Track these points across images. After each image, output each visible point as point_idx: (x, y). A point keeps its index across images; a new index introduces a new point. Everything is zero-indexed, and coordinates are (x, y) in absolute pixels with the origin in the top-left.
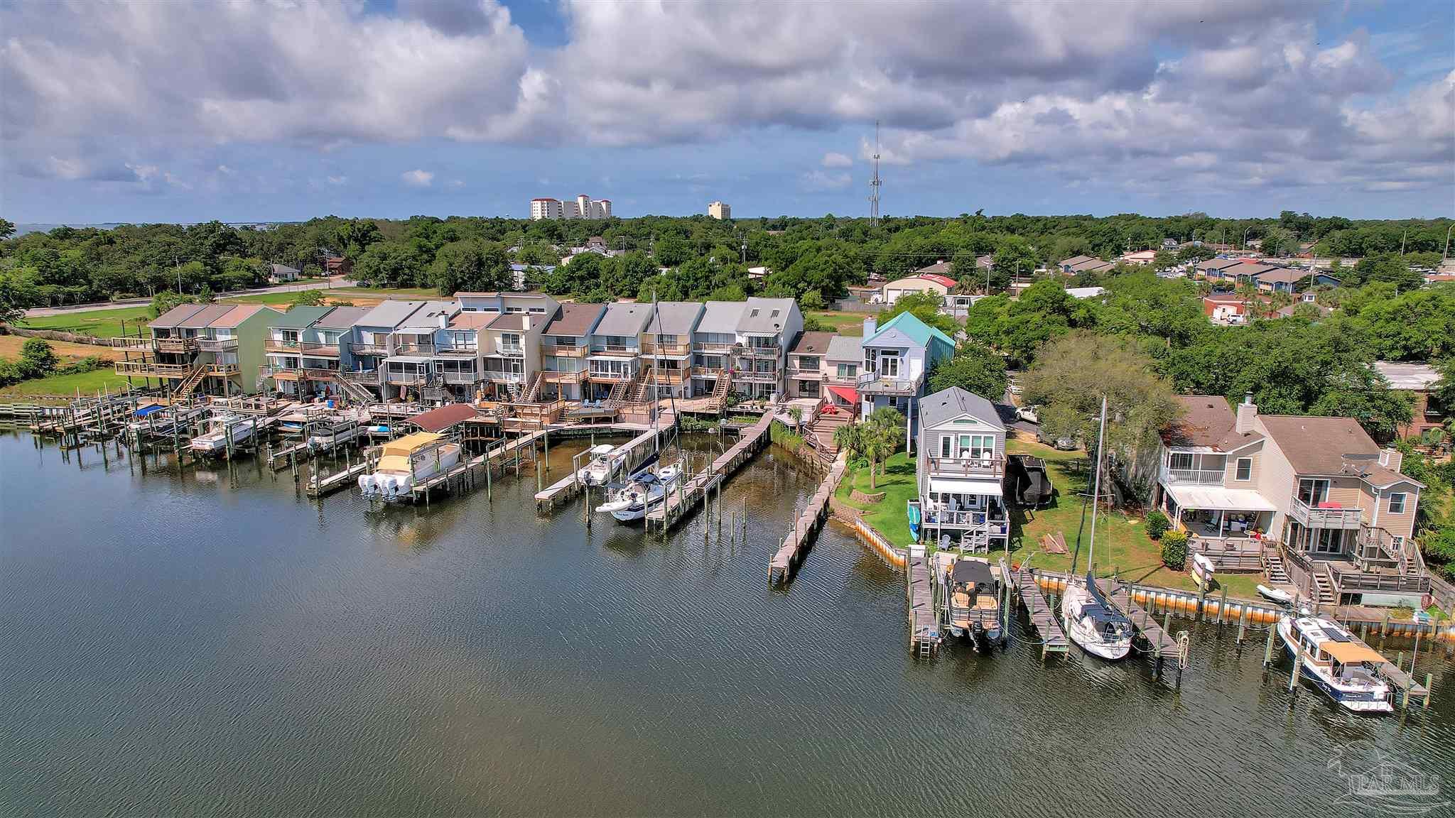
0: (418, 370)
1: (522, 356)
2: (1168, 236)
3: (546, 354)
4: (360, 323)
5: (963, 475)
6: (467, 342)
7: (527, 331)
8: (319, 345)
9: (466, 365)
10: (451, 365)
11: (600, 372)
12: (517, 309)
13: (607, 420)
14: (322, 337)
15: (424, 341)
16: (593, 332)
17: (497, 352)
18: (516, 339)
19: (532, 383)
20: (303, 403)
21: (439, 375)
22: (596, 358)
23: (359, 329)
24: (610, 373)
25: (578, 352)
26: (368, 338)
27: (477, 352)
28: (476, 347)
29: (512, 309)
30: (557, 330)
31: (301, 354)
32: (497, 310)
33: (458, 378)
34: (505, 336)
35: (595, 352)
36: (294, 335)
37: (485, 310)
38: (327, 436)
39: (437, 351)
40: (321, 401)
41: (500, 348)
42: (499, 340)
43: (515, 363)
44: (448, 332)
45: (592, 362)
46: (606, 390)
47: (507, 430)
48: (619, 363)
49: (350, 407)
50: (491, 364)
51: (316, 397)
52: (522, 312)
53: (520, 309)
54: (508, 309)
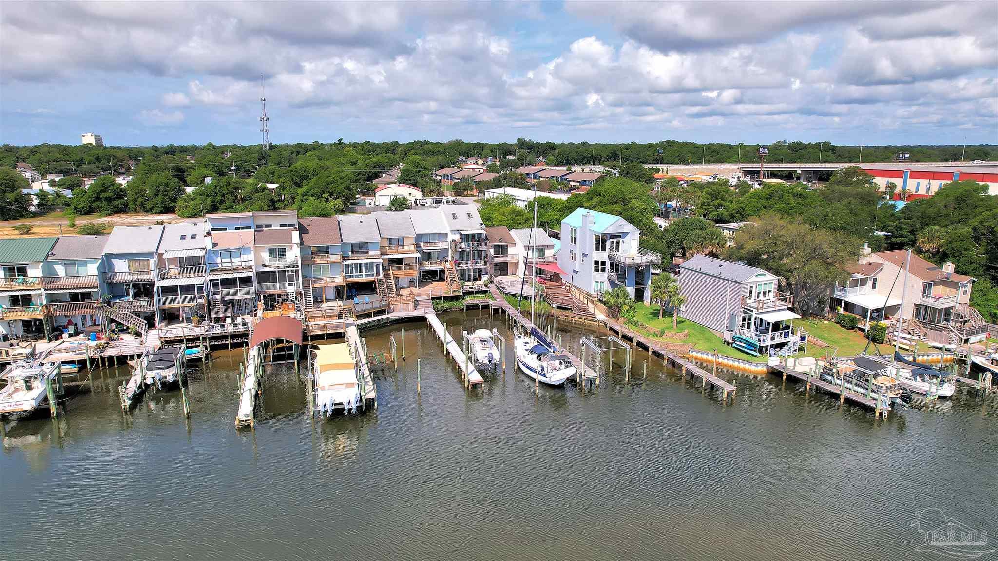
0: (196, 291)
1: (297, 266)
6: (234, 260)
7: (297, 244)
8: (57, 278)
9: (246, 281)
10: (229, 283)
11: (354, 274)
12: (267, 226)
14: (60, 270)
16: (340, 240)
17: (264, 266)
18: (282, 253)
19: (305, 288)
21: (217, 293)
22: (348, 262)
24: (364, 273)
25: (335, 258)
26: (120, 266)
27: (254, 268)
28: (252, 263)
29: (262, 226)
30: (310, 241)
31: (43, 290)
32: (249, 228)
33: (238, 294)
34: (272, 252)
35: (345, 258)
36: (22, 271)
37: (238, 229)
39: (209, 271)
41: (272, 264)
42: (265, 255)
43: (290, 273)
44: (214, 252)
45: (347, 266)
48: (372, 264)
50: (265, 277)
52: (273, 228)
53: (270, 226)
54: (258, 226)
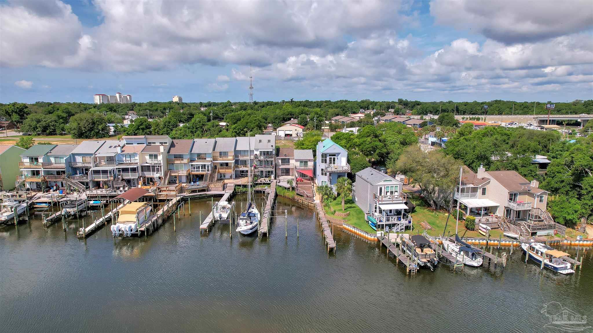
0: (109, 173)
1: (161, 164)
2: (361, 108)
3: (169, 162)
4: (74, 152)
5: (391, 202)
6: (131, 159)
7: (162, 153)
8: (51, 164)
9: (134, 170)
10: (125, 170)
11: (196, 170)
12: (153, 143)
13: (204, 190)
14: (53, 160)
15: (110, 160)
16: (191, 151)
17: (147, 163)
18: (156, 156)
19: (166, 175)
20: (44, 192)
21: (120, 175)
22: (193, 163)
23: (74, 155)
24: (200, 170)
25: (185, 161)
26: (79, 159)
27: (138, 163)
28: (138, 161)
29: (151, 143)
30: (173, 151)
31: (42, 169)
32: (144, 144)
33: (130, 176)
34: (151, 156)
35: (192, 161)
36: (37, 159)
37: (138, 144)
38: (73, 208)
39: (117, 164)
40: (54, 191)
41: (149, 161)
42: (147, 157)
43: (157, 167)
44: (122, 155)
45: (192, 165)
46: (200, 177)
47: (159, 198)
48: (205, 165)
49: (72, 193)
50: (146, 168)
51: (51, 189)
52: (156, 144)
53: (155, 143)
54: (149, 143)
